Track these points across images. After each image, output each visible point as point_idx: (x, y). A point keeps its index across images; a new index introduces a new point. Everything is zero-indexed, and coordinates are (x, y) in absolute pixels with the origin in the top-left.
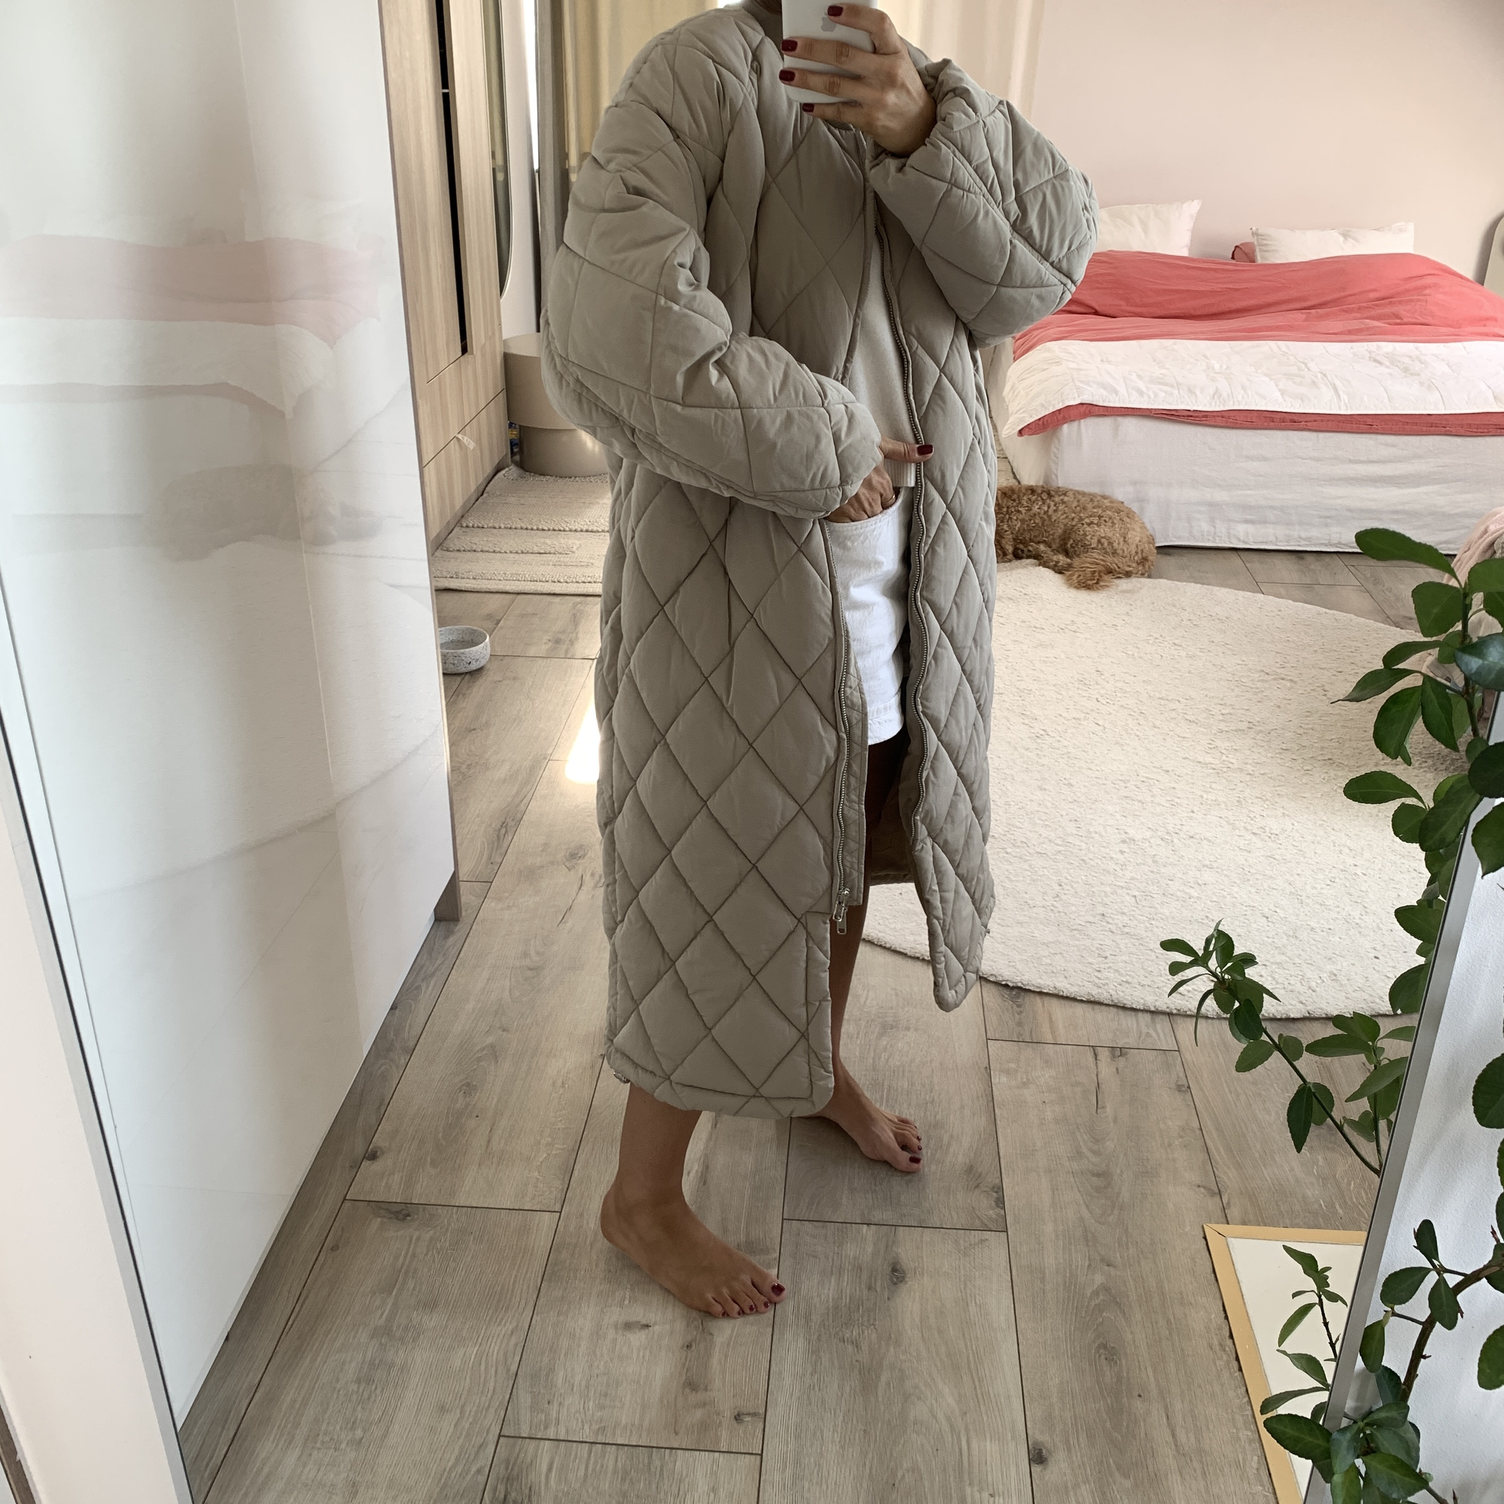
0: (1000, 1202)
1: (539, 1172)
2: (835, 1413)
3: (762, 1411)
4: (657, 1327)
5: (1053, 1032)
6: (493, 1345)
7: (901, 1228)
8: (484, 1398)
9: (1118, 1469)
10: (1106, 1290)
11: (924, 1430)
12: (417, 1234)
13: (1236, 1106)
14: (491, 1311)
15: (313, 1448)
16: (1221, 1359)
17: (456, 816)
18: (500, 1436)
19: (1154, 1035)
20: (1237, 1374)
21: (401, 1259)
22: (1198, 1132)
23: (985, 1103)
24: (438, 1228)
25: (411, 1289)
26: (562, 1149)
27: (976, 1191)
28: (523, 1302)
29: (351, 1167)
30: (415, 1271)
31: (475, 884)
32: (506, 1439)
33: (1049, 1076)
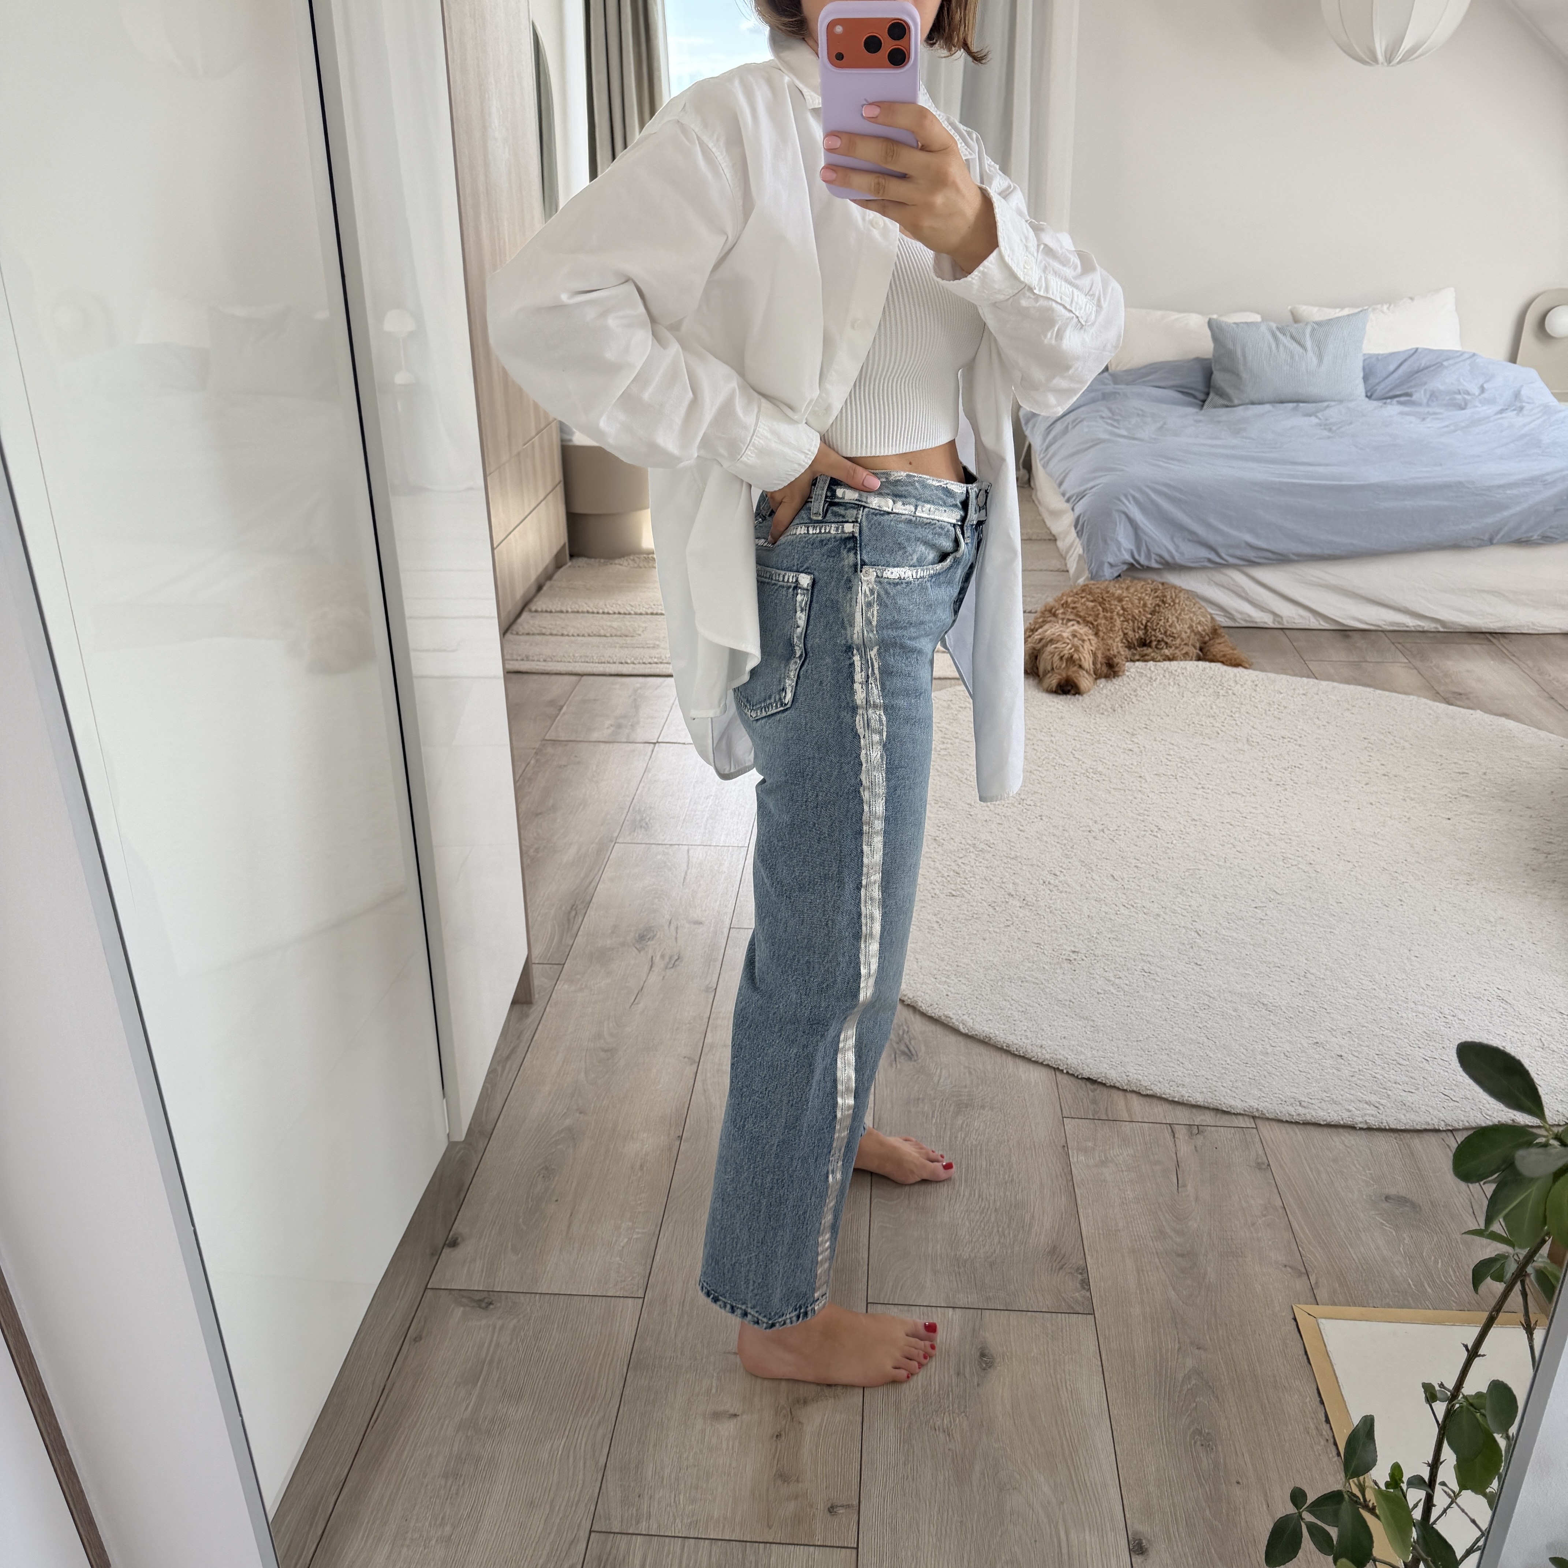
0: (1085, 1284)
1: (621, 1258)
2: (930, 1503)
3: (856, 1503)
4: (745, 1416)
5: (1128, 1110)
6: (580, 1436)
7: (988, 1312)
8: (573, 1492)
9: (1220, 1559)
10: (1198, 1374)
11: (1021, 1520)
12: (500, 1322)
13: (1318, 1183)
14: (577, 1401)
15: (402, 1545)
16: (1319, 1444)
17: (529, 892)
18: (591, 1532)
20: (1336, 1458)
21: (485, 1350)
22: (1281, 1211)
23: (1064, 1183)
24: (521, 1316)
25: (496, 1379)
26: (643, 1233)
27: (1061, 1271)
28: (609, 1392)
29: (432, 1254)
30: (500, 1361)
31: (547, 966)
32: (598, 1535)
33: (1128, 1155)
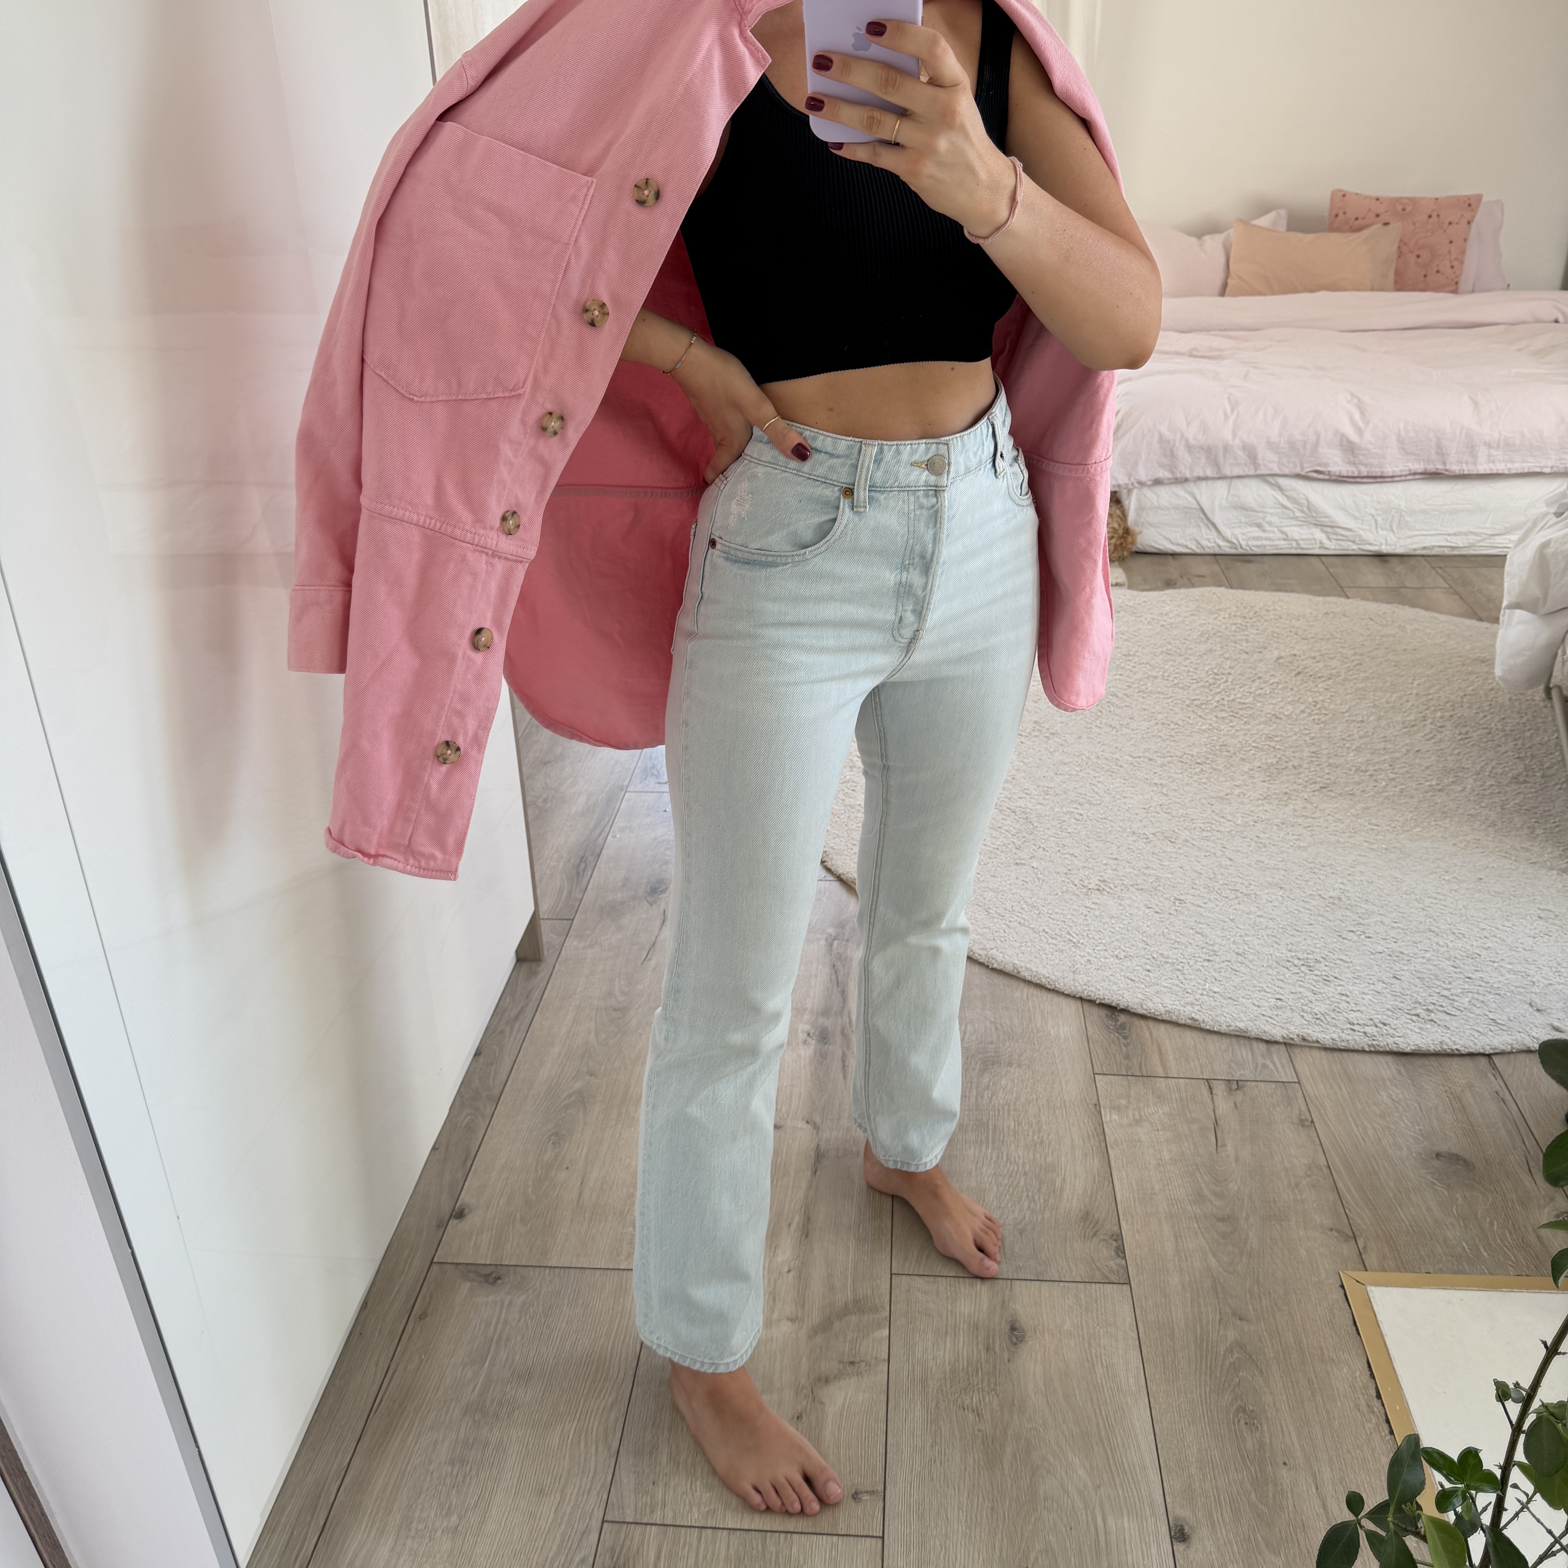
0: (1121, 1251)
2: (959, 1489)
3: (881, 1488)
5: (1163, 1065)
6: (592, 1420)
7: (1018, 1282)
8: (584, 1480)
9: (1267, 1546)
10: (1241, 1347)
11: (1055, 1506)
12: (508, 1298)
13: (1365, 1141)
14: (588, 1384)
15: (407, 1537)
16: (1370, 1421)
17: (534, 852)
18: (603, 1522)
19: (1271, 1065)
20: (1388, 1437)
21: (492, 1328)
22: (1326, 1170)
23: (1097, 1144)
24: (530, 1291)
25: (504, 1358)
27: (1094, 1239)
28: (622, 1372)
29: (438, 1226)
30: (508, 1339)
31: (556, 921)
32: (611, 1525)
33: (1163, 1113)
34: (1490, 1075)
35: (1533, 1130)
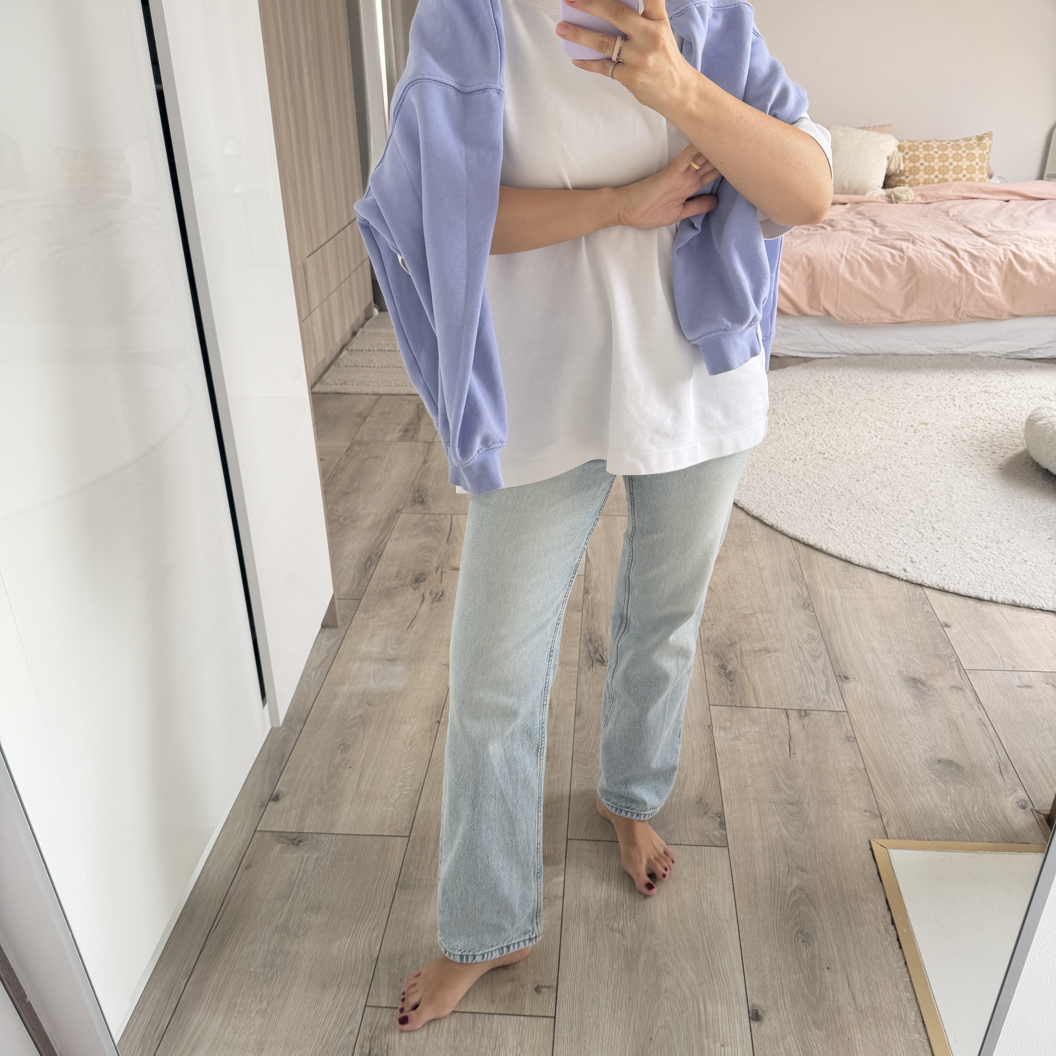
0: (722, 825)
1: (394, 808)
2: (607, 984)
3: (554, 984)
5: (756, 699)
6: (361, 937)
8: (354, 978)
9: (814, 1024)
10: (801, 890)
11: (672, 997)
12: (307, 855)
13: (890, 751)
14: (359, 913)
15: (232, 1016)
16: (887, 940)
18: (366, 1006)
19: (829, 700)
20: (898, 950)
21: (295, 875)
22: (864, 771)
23: (710, 752)
24: (322, 850)
25: (302, 896)
26: (410, 790)
27: (705, 816)
28: (382, 905)
29: (261, 807)
30: (306, 882)
31: (349, 601)
32: (370, 1008)
33: (755, 732)
34: (976, 708)
35: (1004, 744)
